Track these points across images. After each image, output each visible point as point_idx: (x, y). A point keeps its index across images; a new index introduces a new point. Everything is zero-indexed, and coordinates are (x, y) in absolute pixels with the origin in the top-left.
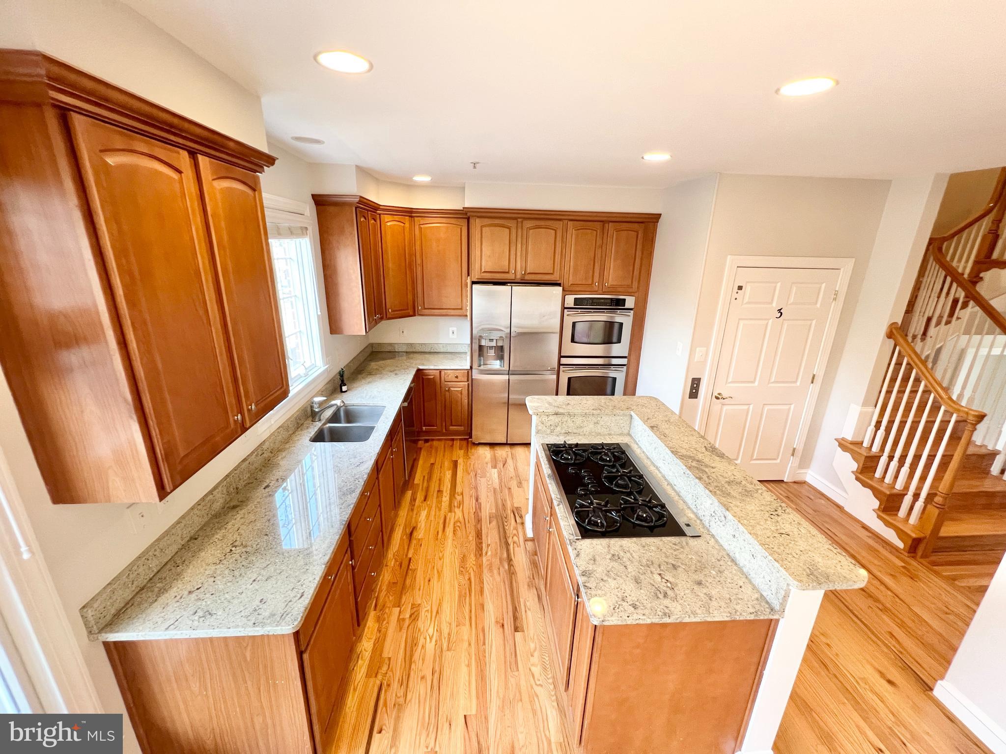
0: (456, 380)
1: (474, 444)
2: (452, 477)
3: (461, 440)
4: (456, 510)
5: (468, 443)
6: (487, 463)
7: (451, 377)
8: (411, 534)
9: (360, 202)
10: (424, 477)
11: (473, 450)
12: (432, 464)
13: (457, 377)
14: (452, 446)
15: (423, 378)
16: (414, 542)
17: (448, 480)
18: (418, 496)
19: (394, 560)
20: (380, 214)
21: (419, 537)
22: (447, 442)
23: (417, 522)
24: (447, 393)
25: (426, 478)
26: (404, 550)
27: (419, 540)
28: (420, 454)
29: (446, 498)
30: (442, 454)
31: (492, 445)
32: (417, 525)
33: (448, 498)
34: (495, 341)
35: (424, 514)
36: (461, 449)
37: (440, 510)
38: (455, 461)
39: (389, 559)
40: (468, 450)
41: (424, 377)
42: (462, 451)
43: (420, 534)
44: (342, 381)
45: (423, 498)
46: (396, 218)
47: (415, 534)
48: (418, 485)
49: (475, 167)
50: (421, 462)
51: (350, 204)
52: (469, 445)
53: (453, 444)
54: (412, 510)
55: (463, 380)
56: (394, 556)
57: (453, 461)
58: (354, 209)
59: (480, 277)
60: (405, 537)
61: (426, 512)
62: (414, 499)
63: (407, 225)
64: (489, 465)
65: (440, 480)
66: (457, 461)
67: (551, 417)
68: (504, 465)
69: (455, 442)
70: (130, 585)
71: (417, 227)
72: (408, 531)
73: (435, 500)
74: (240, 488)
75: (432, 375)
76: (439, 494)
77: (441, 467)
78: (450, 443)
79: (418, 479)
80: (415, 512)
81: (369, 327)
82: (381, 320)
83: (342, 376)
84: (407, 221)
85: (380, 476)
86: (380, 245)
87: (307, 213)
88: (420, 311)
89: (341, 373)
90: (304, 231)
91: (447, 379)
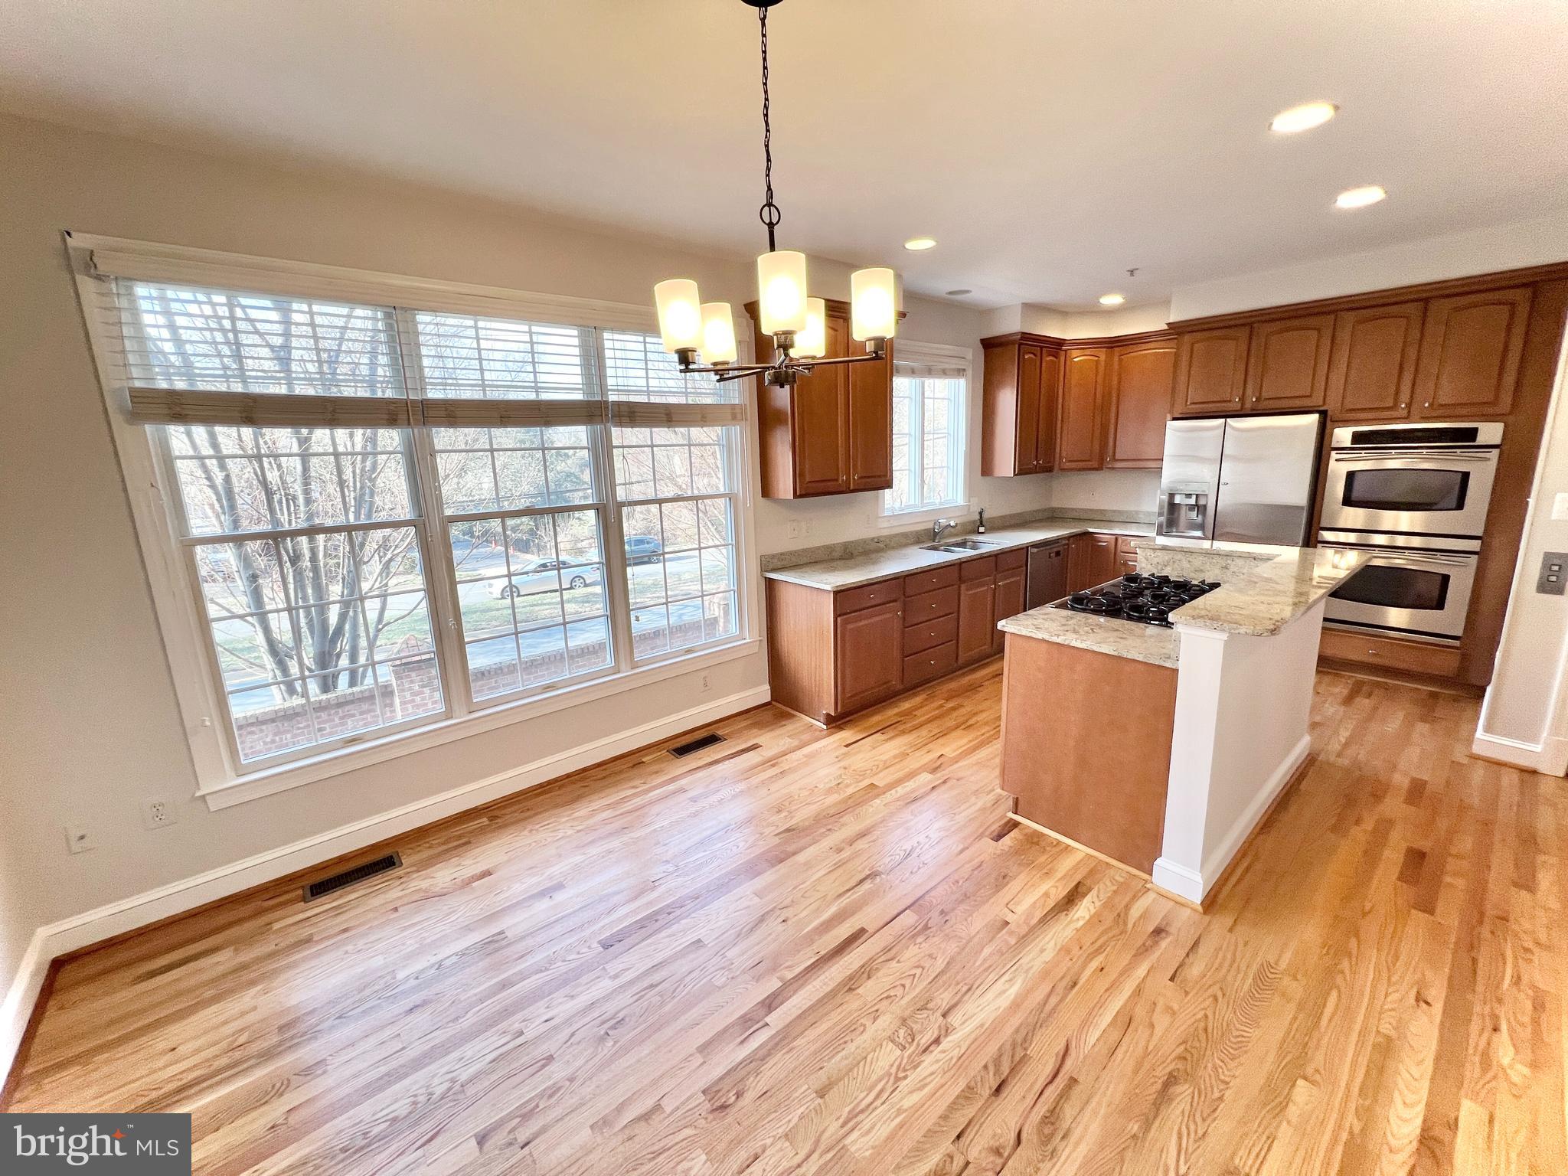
9: (1022, 338)
15: (1092, 545)
20: (1066, 351)
24: (1122, 568)
34: (1194, 497)
41: (1092, 542)
44: (981, 522)
46: (1088, 352)
49: (1132, 275)
51: (1013, 343)
58: (1017, 346)
59: (1184, 411)
63: (1103, 357)
67: (1159, 553)
71: (1116, 359)
75: (1105, 540)
81: (1020, 469)
82: (1048, 469)
83: (981, 517)
84: (1102, 354)
85: (963, 587)
86: (1061, 384)
87: (970, 356)
88: (1108, 463)
89: (981, 514)
90: (960, 372)
91: (1125, 549)
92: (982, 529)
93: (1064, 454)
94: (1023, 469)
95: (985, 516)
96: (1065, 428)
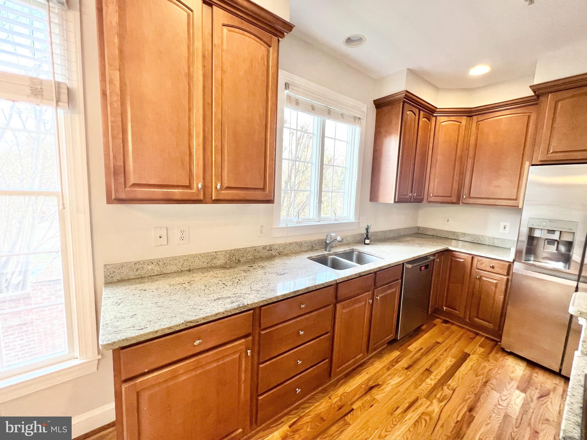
0: (491, 270)
1: (503, 350)
2: (453, 366)
3: (487, 338)
4: (435, 401)
5: (495, 345)
6: (512, 380)
7: (486, 264)
8: (371, 388)
9: (406, 97)
10: (421, 348)
11: (498, 355)
12: (438, 343)
13: (493, 267)
14: (473, 339)
15: (452, 260)
16: (368, 397)
17: (445, 366)
18: (403, 361)
19: (339, 398)
20: (436, 117)
21: (376, 397)
22: (469, 333)
23: (384, 382)
24: (478, 281)
25: (422, 351)
26: (354, 397)
27: (374, 399)
28: (431, 328)
29: (431, 381)
30: (455, 339)
31: (532, 364)
32: (381, 385)
33: (433, 383)
34: (557, 233)
35: (396, 380)
36: (481, 346)
37: (416, 387)
38: (466, 353)
39: (336, 393)
40: (491, 352)
41: (453, 258)
42: (482, 350)
43: (379, 395)
44: (367, 235)
45: (406, 366)
46: (453, 118)
47: (374, 391)
48: (410, 352)
50: (427, 335)
51: (398, 101)
52: (496, 349)
53: (475, 338)
54: (388, 369)
55: (501, 272)
56: (342, 395)
57: (464, 352)
58: (402, 104)
59: (545, 159)
60: (363, 386)
61: (400, 379)
62: (397, 361)
63: (463, 124)
64: (515, 384)
65: (436, 361)
66: (469, 355)
68: (541, 397)
69: (478, 337)
70: (134, 270)
71: (474, 125)
72: (371, 384)
73: (417, 375)
74: (242, 261)
75: (462, 258)
76: (426, 373)
77: (446, 350)
78: (472, 335)
79: (414, 346)
80: (389, 373)
81: (399, 198)
82: (419, 200)
83: (367, 232)
84: (464, 120)
85: (338, 306)
86: (432, 140)
87: (365, 109)
88: (464, 199)
89: (367, 229)
90: (357, 119)
91: (480, 267)
92: (367, 241)
93: (431, 191)
94: (400, 199)
95: (371, 230)
96: (433, 171)
